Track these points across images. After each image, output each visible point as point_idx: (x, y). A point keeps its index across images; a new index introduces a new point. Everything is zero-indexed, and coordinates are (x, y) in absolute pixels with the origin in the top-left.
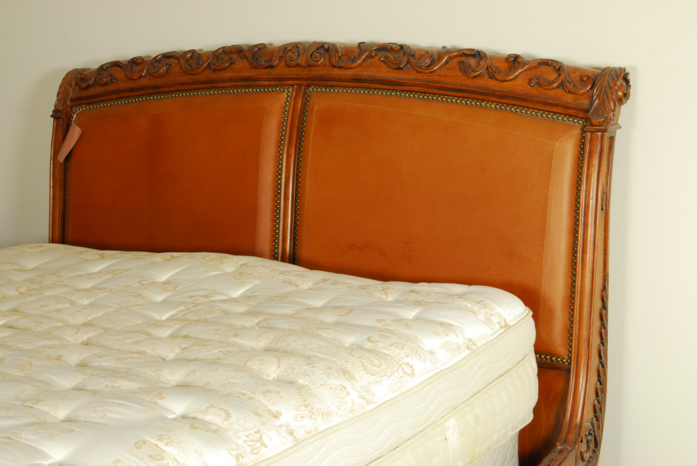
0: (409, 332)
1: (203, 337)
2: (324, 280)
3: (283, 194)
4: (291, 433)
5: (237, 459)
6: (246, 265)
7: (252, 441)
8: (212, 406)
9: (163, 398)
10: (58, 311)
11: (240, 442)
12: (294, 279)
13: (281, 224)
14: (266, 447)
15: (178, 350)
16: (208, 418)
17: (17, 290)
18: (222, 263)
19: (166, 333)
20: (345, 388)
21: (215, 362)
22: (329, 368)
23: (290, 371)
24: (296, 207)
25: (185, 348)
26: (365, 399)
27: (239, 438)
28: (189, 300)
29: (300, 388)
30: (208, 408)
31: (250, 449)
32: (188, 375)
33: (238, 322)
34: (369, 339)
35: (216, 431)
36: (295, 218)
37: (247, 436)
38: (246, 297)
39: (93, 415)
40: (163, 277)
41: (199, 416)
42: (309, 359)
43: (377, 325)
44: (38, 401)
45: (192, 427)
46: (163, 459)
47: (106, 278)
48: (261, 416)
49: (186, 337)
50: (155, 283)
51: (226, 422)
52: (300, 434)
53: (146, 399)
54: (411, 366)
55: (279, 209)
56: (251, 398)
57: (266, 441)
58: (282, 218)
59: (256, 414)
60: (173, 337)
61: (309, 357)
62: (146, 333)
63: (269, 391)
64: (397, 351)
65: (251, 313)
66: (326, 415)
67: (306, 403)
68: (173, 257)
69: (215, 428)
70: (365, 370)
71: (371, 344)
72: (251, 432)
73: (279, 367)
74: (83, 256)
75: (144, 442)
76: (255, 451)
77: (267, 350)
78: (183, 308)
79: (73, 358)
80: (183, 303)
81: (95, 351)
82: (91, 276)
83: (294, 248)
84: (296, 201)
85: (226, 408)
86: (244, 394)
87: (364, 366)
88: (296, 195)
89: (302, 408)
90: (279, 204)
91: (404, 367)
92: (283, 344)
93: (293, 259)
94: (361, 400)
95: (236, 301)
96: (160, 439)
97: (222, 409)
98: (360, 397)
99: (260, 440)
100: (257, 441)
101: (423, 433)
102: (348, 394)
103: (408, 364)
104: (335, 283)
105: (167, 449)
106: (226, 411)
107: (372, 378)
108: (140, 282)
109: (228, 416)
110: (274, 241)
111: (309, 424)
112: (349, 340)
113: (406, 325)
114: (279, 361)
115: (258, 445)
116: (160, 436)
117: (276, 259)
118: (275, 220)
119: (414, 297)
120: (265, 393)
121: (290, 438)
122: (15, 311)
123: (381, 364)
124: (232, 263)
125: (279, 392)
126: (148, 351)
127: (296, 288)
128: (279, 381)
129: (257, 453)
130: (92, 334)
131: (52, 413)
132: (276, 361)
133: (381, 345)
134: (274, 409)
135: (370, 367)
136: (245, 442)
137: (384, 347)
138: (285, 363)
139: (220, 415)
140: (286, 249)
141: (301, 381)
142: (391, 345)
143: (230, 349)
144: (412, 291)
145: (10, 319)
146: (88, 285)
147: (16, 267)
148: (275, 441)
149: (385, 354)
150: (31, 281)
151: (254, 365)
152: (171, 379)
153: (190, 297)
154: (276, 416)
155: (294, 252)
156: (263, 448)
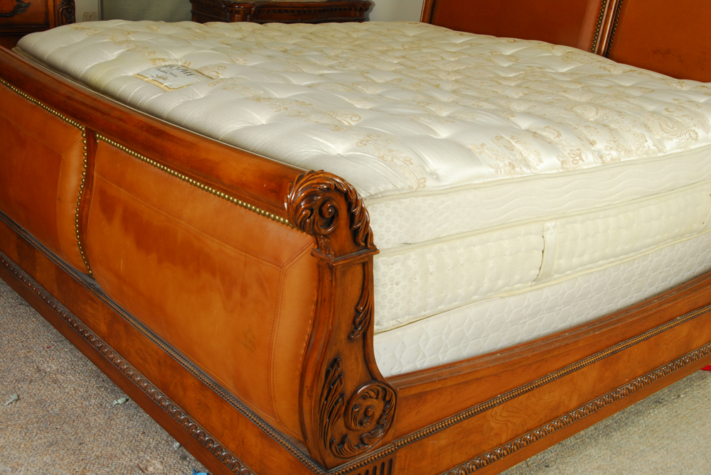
0: (698, 110)
1: (540, 90)
2: (632, 71)
3: (607, 5)
4: (601, 157)
5: (562, 164)
6: (571, 52)
7: (574, 154)
8: (548, 127)
9: (514, 116)
10: (433, 61)
11: (566, 153)
12: (608, 67)
13: (602, 28)
14: (583, 161)
15: (521, 94)
16: (544, 134)
17: (403, 46)
18: (553, 49)
19: (513, 84)
20: (645, 136)
21: (550, 104)
22: (635, 121)
23: (605, 118)
24: (616, 16)
25: (526, 94)
26: (658, 147)
27: (565, 150)
28: (528, 69)
29: (611, 130)
30: (545, 127)
31: (571, 159)
32: (530, 108)
33: (565, 86)
34: (666, 109)
35: (550, 143)
36: (614, 25)
37: (571, 151)
38: (570, 73)
39: (466, 117)
40: (509, 52)
41: (539, 132)
42: (620, 113)
43: (673, 102)
44: (428, 104)
45: (534, 136)
46: (513, 150)
47: (466, 47)
48: (582, 140)
49: (527, 87)
50: (502, 55)
51: (557, 139)
52: (608, 159)
53: (502, 115)
54: (697, 134)
55: (602, 16)
56: (577, 129)
57: (584, 157)
58: (603, 24)
59: (579, 138)
60: (518, 86)
61: (620, 112)
62: (497, 82)
63: (588, 126)
64: (688, 121)
65: (574, 82)
66: (629, 152)
67: (615, 140)
68: (515, 41)
69: (549, 141)
70: (661, 128)
71: (668, 113)
72: (575, 148)
73: (597, 114)
74: (447, 33)
75: (502, 138)
76: (575, 162)
77: (588, 103)
78: (523, 72)
79: (448, 87)
80: (523, 70)
81: (463, 86)
82: (455, 45)
83: (608, 48)
84: (617, 11)
85: (558, 129)
86: (571, 125)
87: (661, 125)
88: (619, 7)
89: (612, 142)
90: (603, 12)
91: (691, 132)
92: (600, 102)
93: (607, 55)
94: (654, 148)
95: (563, 74)
96: (512, 138)
97: (555, 130)
98: (654, 146)
99: (580, 155)
100: (578, 156)
101: (694, 185)
102: (646, 141)
103: (694, 131)
104: (640, 73)
105: (517, 145)
106: (558, 132)
107: (665, 135)
108: (491, 53)
109: (559, 135)
110: (593, 41)
111: (614, 153)
112: (651, 108)
113: (697, 105)
114: (598, 110)
115: (578, 158)
116: (512, 136)
117: (593, 52)
118: (597, 25)
119: (705, 90)
120: (586, 127)
121: (600, 160)
122: (403, 57)
123: (674, 127)
124: (560, 50)
125: (596, 129)
126: (499, 92)
127: (609, 73)
128: (596, 122)
129: (576, 164)
130: (458, 77)
131: (437, 113)
132: (596, 110)
133: (675, 114)
134: (592, 138)
135: (665, 127)
136: (569, 154)
137: (678, 117)
138: (601, 112)
139: (554, 133)
140: (601, 49)
141: (612, 126)
142: (684, 116)
143: (561, 98)
144: (703, 86)
145: (401, 60)
146: (453, 50)
147: (401, 33)
148: (589, 160)
149: (678, 121)
150: (413, 43)
151: (579, 110)
152: (518, 109)
153: (529, 67)
154: (592, 143)
155: (607, 52)
156: (581, 161)
